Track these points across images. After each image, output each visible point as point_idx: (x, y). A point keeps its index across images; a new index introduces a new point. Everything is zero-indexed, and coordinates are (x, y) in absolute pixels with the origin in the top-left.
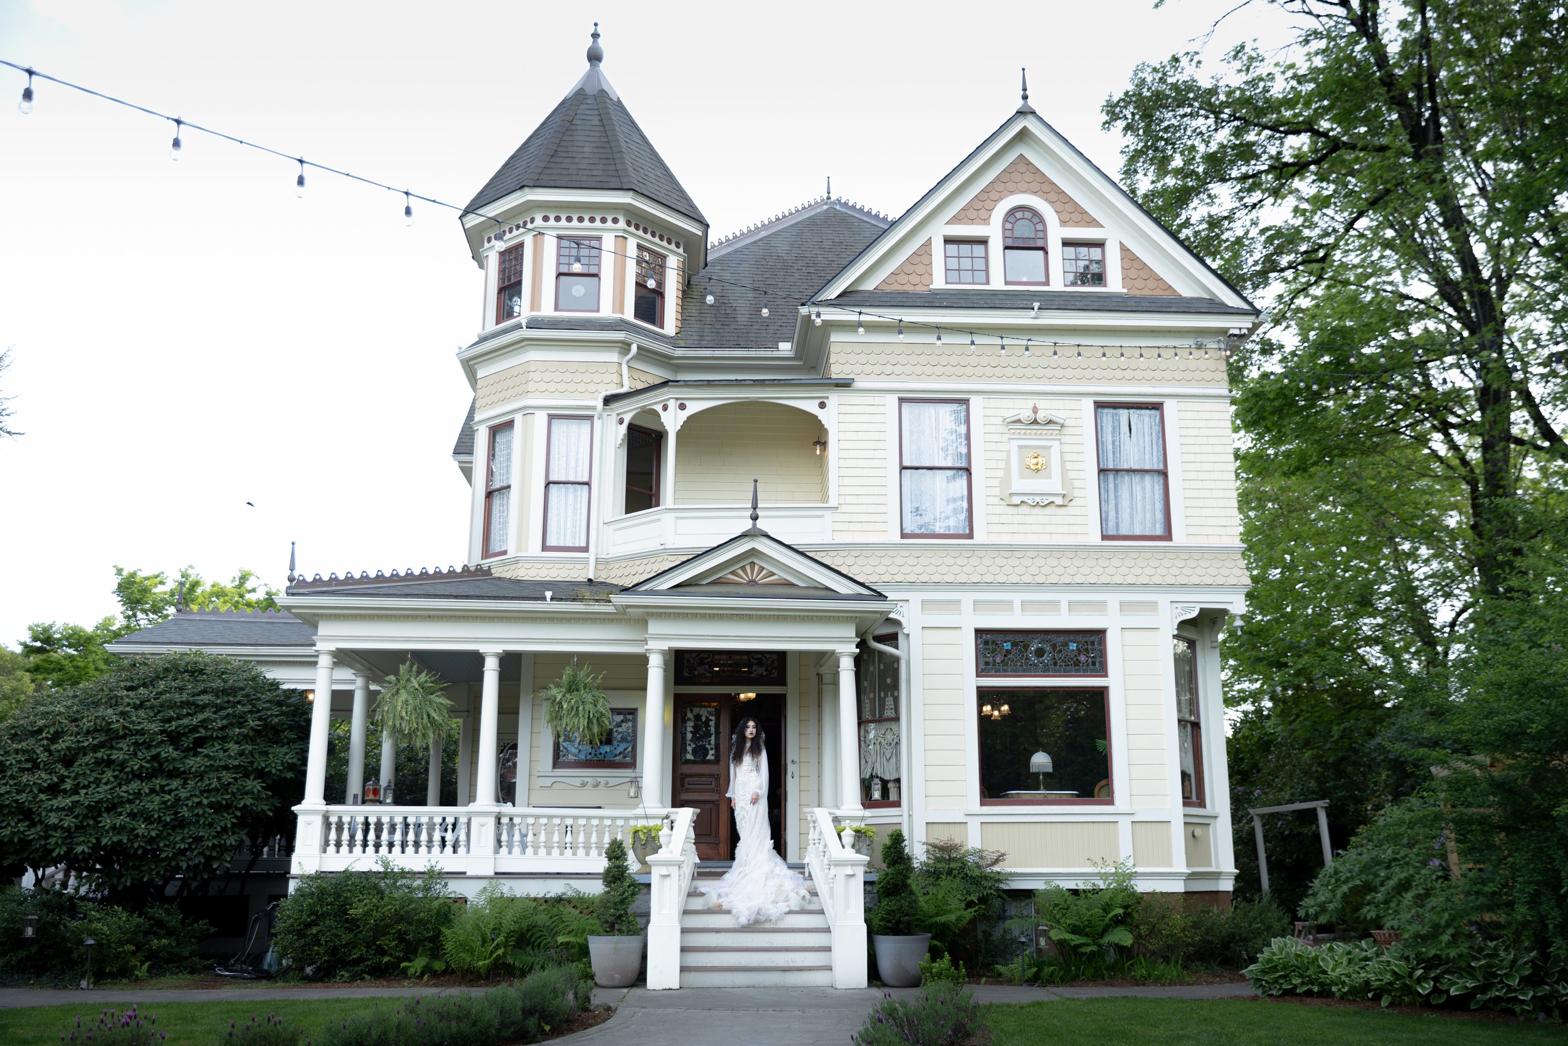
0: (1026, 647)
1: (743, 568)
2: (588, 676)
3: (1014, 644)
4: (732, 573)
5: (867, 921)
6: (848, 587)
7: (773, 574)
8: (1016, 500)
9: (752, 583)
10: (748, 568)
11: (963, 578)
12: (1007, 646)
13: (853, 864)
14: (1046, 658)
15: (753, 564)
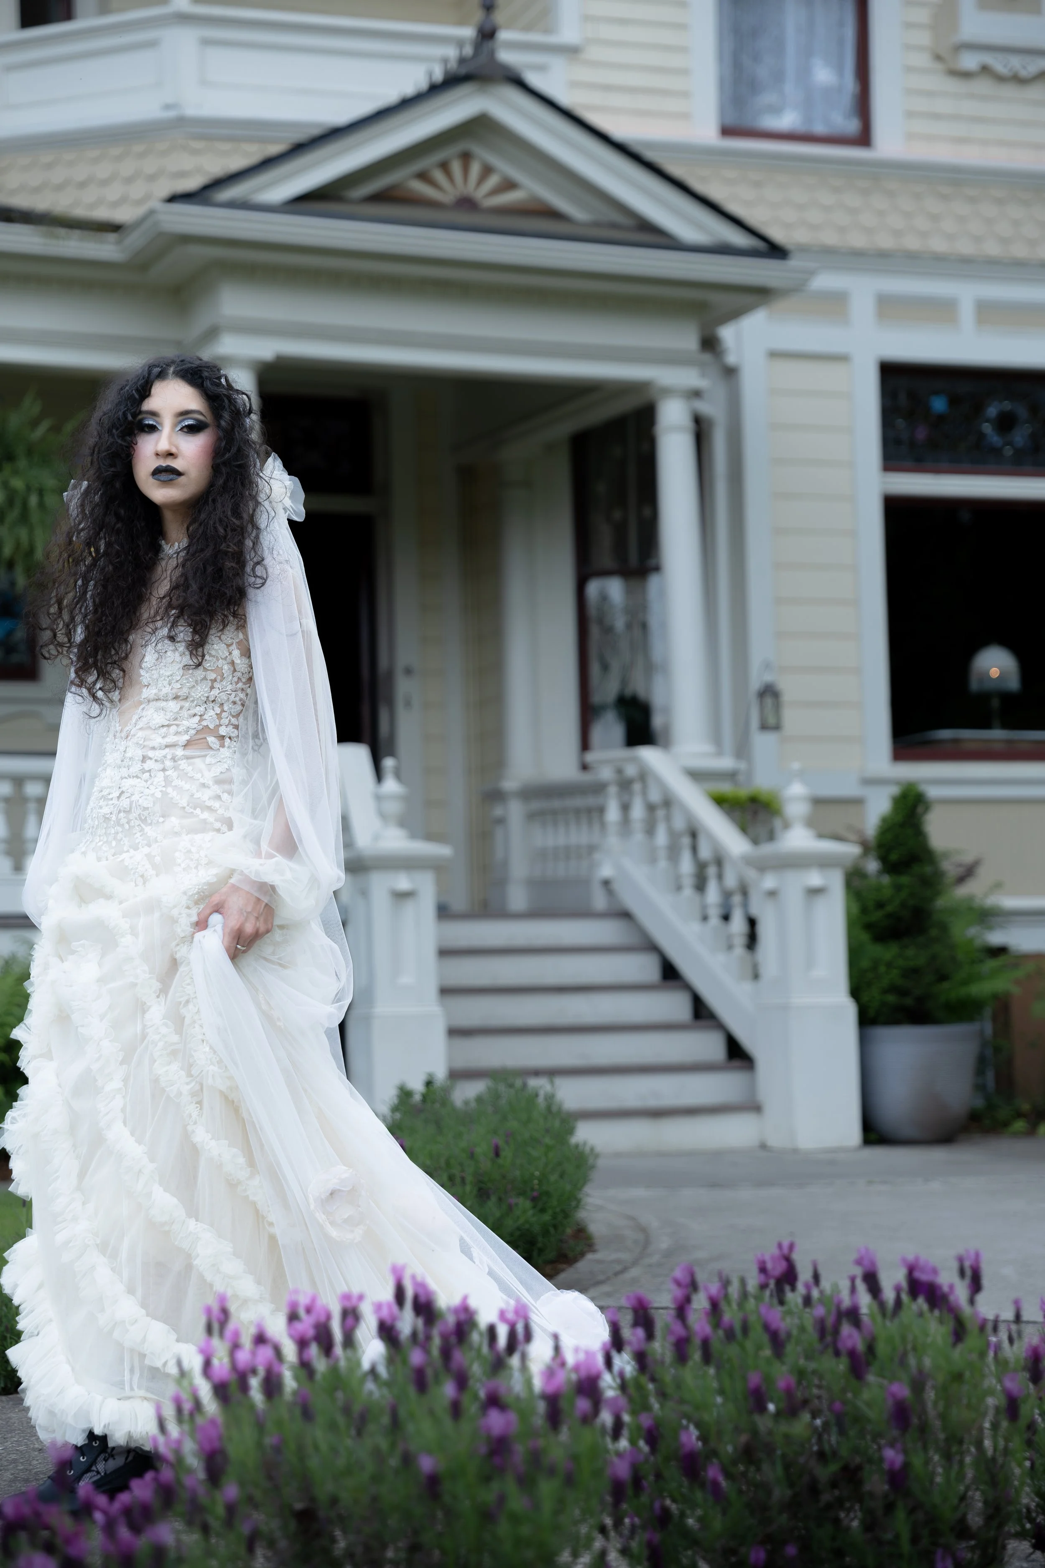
0: (978, 409)
1: (444, 166)
2: (34, 423)
3: (954, 401)
4: (423, 176)
5: (855, 992)
6: (699, 226)
7: (509, 185)
8: (970, 61)
9: (467, 203)
10: (456, 167)
11: (858, 241)
12: (939, 404)
13: (823, 862)
14: (1020, 436)
15: (466, 157)
